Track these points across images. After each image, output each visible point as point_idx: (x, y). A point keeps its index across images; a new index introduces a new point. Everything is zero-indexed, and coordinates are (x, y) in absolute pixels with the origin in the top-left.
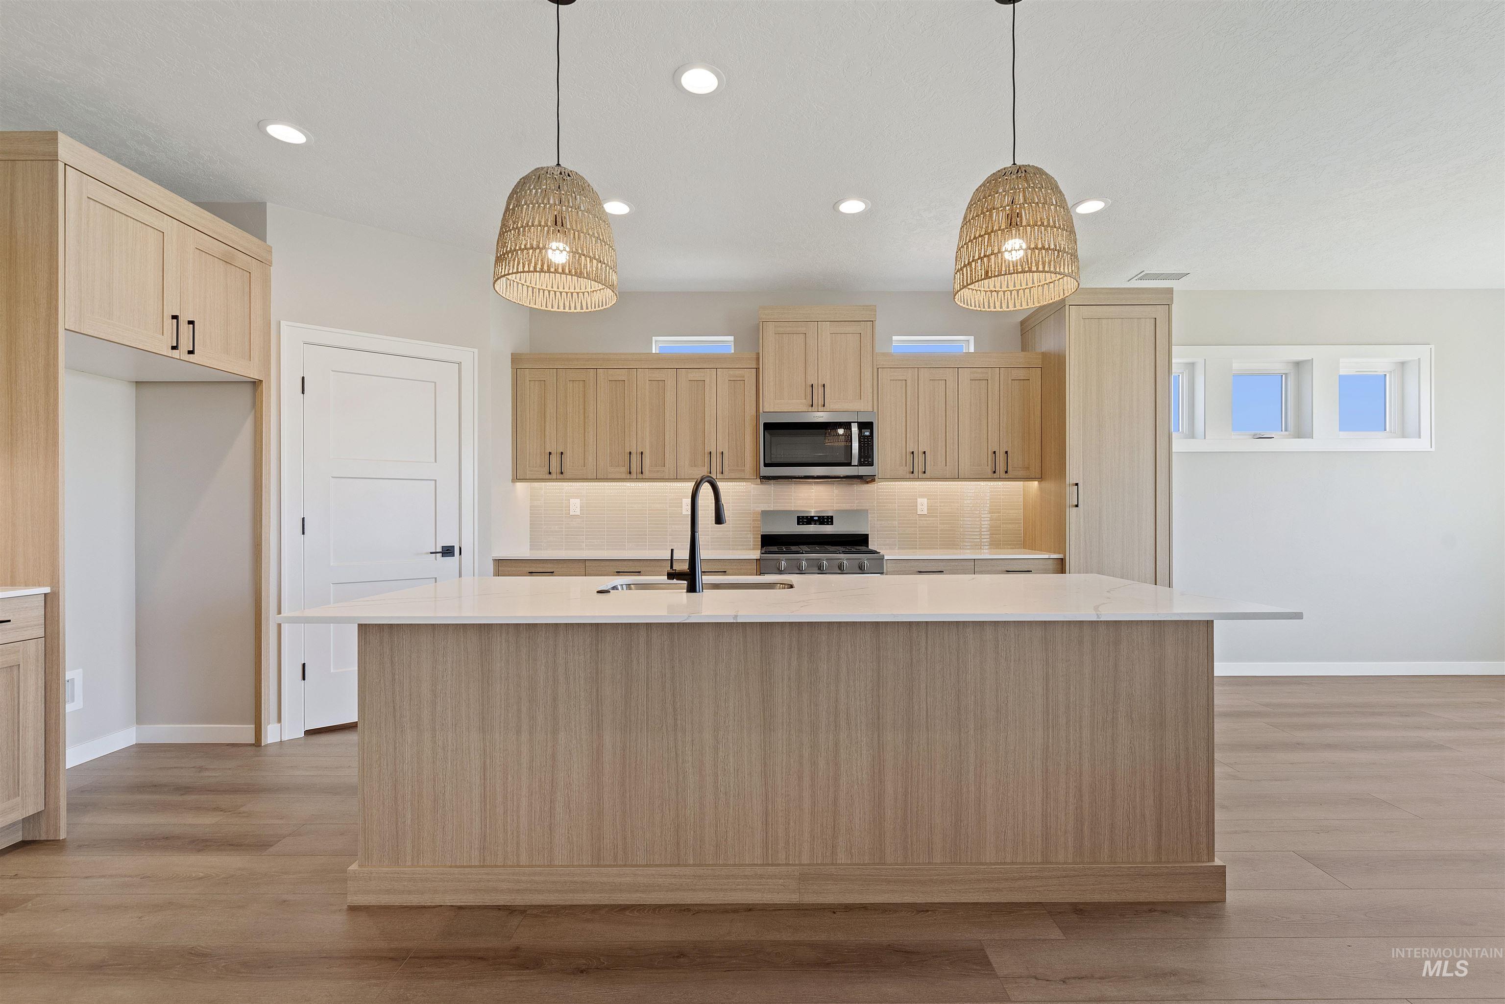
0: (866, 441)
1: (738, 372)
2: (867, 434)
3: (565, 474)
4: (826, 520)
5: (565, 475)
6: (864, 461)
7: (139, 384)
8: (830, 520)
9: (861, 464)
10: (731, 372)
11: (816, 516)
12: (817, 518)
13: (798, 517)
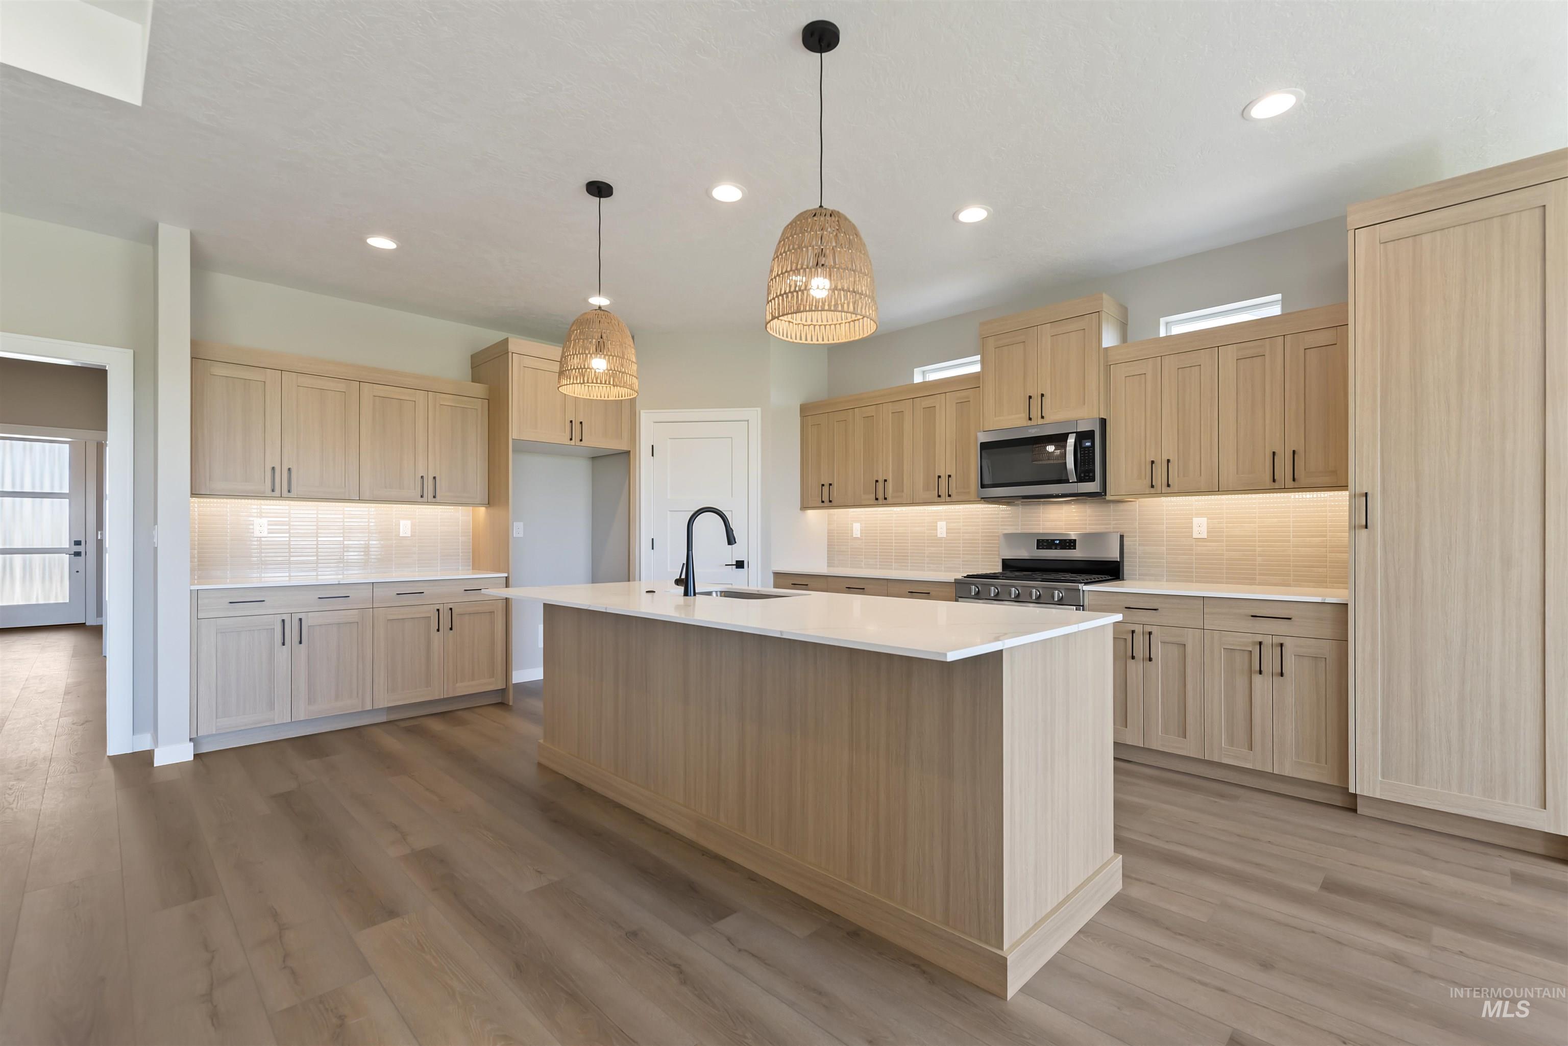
0: (1086, 454)
1: (964, 393)
2: (1088, 444)
3: (833, 501)
4: (1068, 544)
5: (834, 503)
6: (1085, 476)
7: (594, 458)
8: (1072, 544)
9: (1080, 480)
10: (958, 394)
11: (1058, 540)
12: (1058, 542)
13: (1038, 541)
